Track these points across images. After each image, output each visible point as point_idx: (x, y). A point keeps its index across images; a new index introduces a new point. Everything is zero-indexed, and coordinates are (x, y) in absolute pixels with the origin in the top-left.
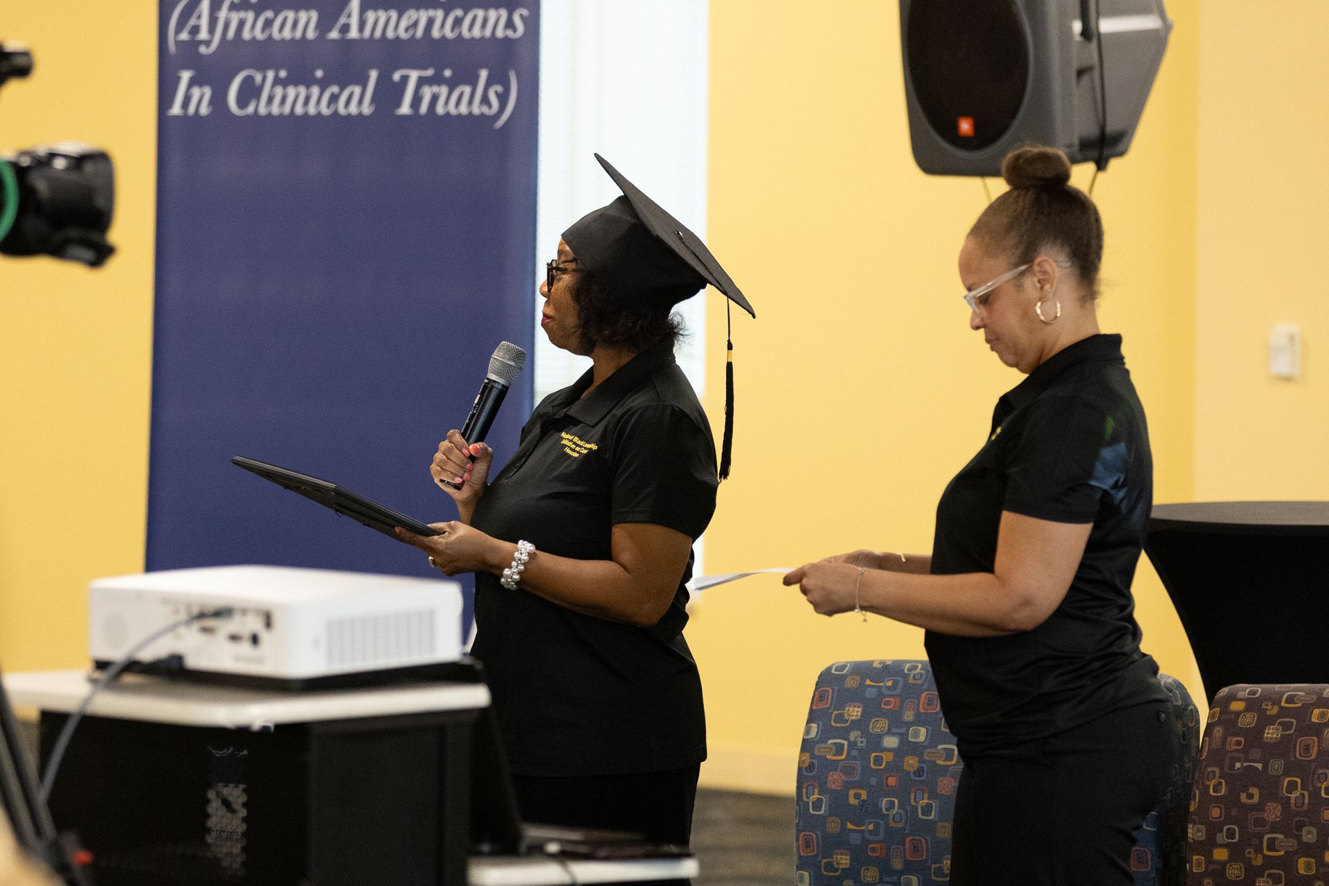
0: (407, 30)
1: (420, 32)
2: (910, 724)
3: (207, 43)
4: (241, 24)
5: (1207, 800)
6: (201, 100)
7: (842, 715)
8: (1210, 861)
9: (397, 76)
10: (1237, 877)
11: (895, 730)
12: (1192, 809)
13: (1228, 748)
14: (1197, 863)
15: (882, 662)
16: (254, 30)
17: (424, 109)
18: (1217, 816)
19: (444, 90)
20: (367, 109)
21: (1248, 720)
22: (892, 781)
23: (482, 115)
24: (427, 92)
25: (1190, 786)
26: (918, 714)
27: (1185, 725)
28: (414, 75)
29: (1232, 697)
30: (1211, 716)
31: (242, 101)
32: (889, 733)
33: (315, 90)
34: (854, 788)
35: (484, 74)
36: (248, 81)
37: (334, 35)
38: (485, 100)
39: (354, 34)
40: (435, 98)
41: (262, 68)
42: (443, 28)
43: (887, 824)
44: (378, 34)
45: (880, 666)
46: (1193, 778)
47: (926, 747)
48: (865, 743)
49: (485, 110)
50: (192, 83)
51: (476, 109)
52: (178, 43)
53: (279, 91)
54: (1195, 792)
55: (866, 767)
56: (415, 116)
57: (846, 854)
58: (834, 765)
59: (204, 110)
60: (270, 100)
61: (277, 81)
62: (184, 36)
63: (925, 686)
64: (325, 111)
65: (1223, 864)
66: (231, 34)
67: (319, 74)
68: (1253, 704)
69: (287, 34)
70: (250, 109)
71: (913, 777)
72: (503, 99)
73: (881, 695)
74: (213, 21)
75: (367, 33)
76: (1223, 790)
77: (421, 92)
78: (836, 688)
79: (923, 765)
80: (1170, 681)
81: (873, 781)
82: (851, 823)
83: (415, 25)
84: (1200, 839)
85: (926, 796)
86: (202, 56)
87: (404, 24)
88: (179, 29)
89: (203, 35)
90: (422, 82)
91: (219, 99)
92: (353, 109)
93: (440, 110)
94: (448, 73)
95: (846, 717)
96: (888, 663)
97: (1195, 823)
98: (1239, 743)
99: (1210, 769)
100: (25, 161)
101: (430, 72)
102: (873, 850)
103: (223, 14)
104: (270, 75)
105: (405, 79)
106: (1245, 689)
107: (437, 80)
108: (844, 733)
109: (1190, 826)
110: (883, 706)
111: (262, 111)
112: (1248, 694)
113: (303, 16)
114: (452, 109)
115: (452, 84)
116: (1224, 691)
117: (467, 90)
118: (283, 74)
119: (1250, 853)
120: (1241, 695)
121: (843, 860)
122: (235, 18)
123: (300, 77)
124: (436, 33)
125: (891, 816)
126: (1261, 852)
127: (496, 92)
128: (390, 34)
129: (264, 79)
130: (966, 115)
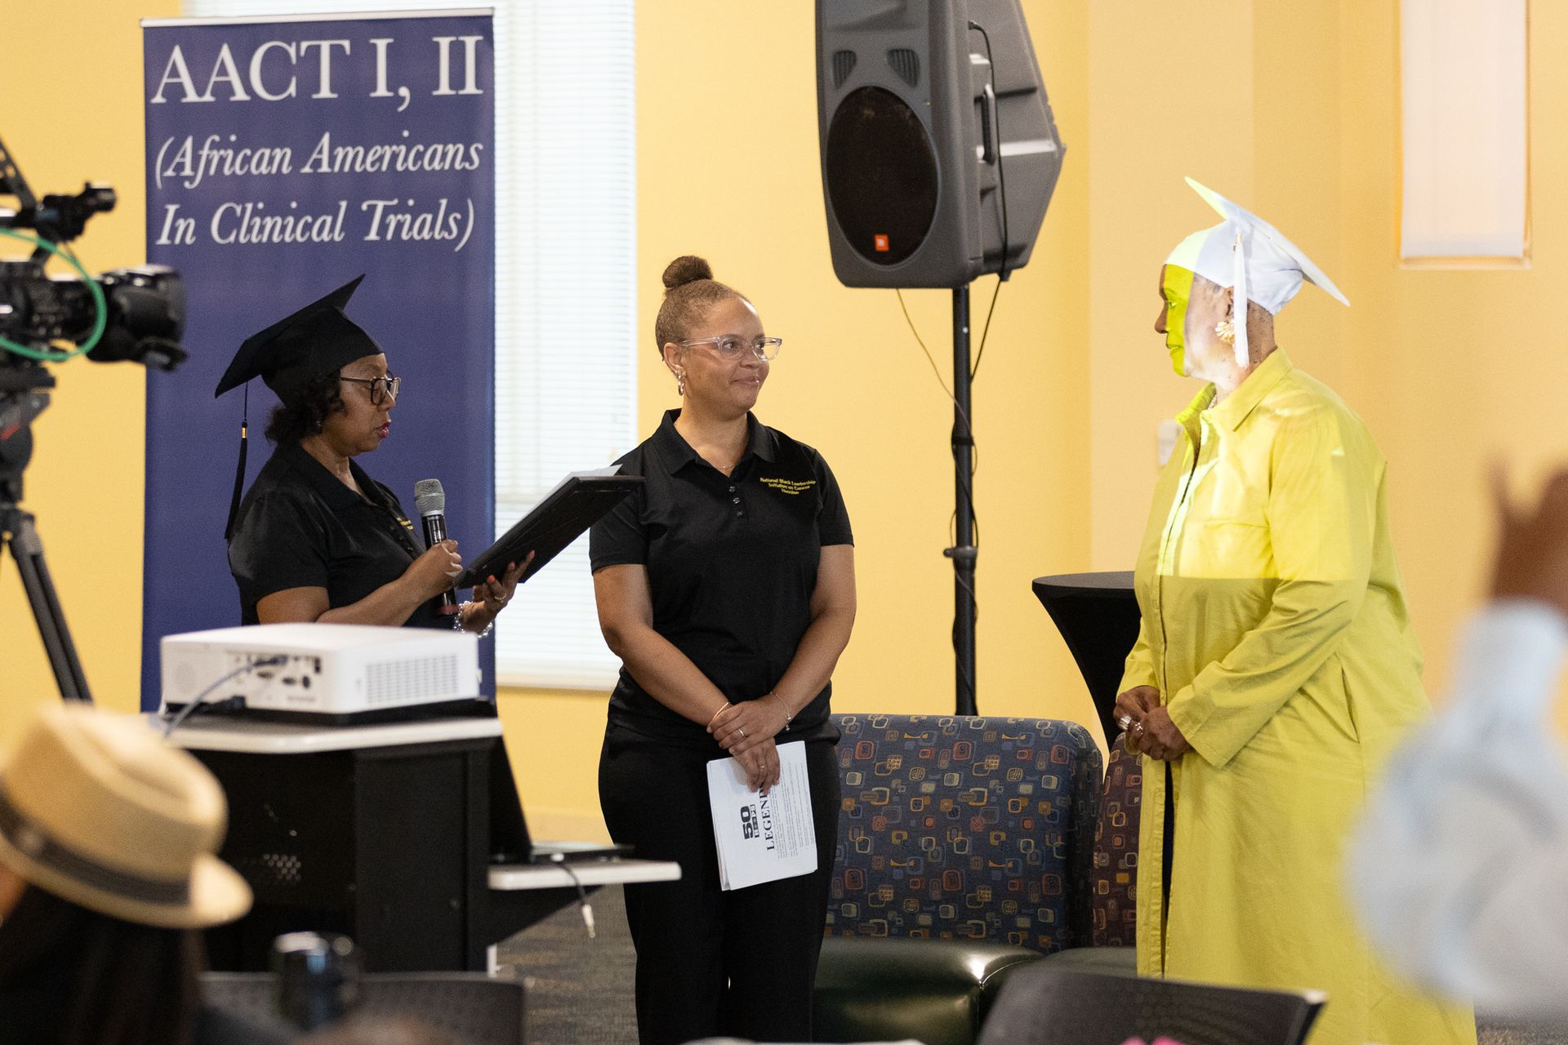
0: (373, 164)
1: (384, 168)
3: (191, 179)
4: (222, 160)
5: (1110, 831)
6: (187, 230)
8: (1113, 883)
9: (364, 207)
12: (1097, 838)
13: (1128, 785)
14: (1101, 887)
16: (233, 167)
17: (389, 236)
18: (1119, 844)
19: (408, 219)
20: (338, 236)
23: (444, 239)
24: (393, 220)
25: (1096, 818)
27: (1089, 766)
28: (380, 205)
30: (1112, 757)
31: (224, 231)
33: (291, 220)
35: (444, 202)
36: (230, 212)
37: (307, 169)
38: (446, 227)
39: (325, 168)
40: (400, 225)
41: (242, 201)
42: (406, 162)
44: (347, 168)
46: (1097, 812)
49: (446, 235)
50: (177, 215)
51: (437, 237)
52: (165, 180)
53: (257, 220)
54: (1100, 827)
56: (382, 242)
59: (189, 240)
60: (250, 230)
61: (255, 212)
62: (170, 173)
64: (300, 239)
65: (1126, 886)
66: (212, 171)
67: (294, 205)
69: (264, 170)
70: (232, 238)
71: (850, 816)
72: (463, 226)
74: (196, 159)
75: (337, 168)
76: (1124, 821)
77: (387, 220)
80: (1075, 727)
83: (381, 158)
84: (1106, 865)
86: (187, 190)
87: (370, 159)
88: (165, 168)
89: (188, 172)
90: (387, 211)
91: (202, 230)
92: (325, 237)
93: (405, 236)
94: (411, 203)
97: (1099, 851)
99: (1112, 804)
100: (110, 281)
101: (395, 202)
103: (205, 152)
104: (249, 206)
105: (372, 208)
107: (401, 209)
109: (1095, 854)
111: (242, 239)
113: (278, 153)
114: (415, 234)
115: (415, 213)
117: (429, 217)
118: (261, 206)
122: (216, 156)
123: (277, 208)
124: (399, 167)
127: (455, 219)
128: (358, 168)
129: (244, 211)
130: (881, 233)
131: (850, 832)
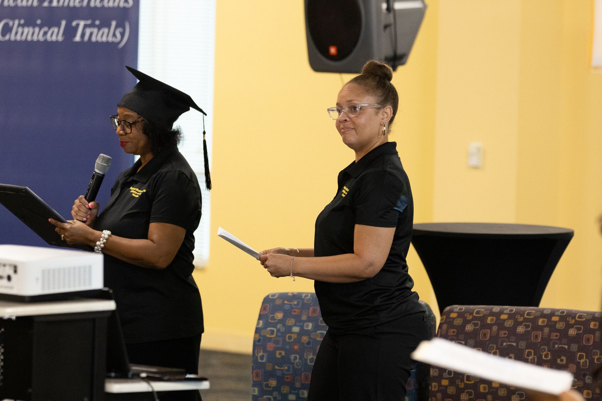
0: (79, 2)
1: (85, 4)
2: (305, 321)
7: (274, 317)
8: (440, 385)
9: (74, 23)
10: (453, 393)
11: (298, 324)
13: (449, 334)
14: (434, 386)
15: (292, 293)
17: (86, 38)
19: (95, 30)
20: (60, 38)
21: (458, 322)
22: (296, 347)
23: (113, 42)
24: (88, 31)
26: (308, 317)
28: (82, 23)
29: (451, 311)
30: (442, 320)
32: (295, 325)
33: (37, 30)
34: (279, 350)
35: (114, 23)
36: (6, 25)
37: (46, 4)
38: (114, 35)
39: (55, 4)
40: (91, 34)
41: (13, 19)
43: (293, 367)
44: (66, 4)
45: (292, 295)
47: (312, 332)
48: (284, 330)
49: (114, 40)
51: (110, 39)
53: (20, 30)
55: (284, 340)
56: (82, 42)
57: (275, 380)
58: (270, 339)
60: (16, 33)
61: (19, 25)
63: (312, 304)
64: (41, 38)
65: (446, 387)
68: (461, 315)
69: (24, 4)
70: (7, 37)
71: (306, 346)
72: (123, 34)
73: (292, 308)
77: (85, 30)
78: (271, 305)
79: (310, 340)
81: (288, 347)
82: (278, 366)
84: (436, 375)
85: (311, 354)
90: (85, 26)
92: (54, 38)
93: (94, 39)
94: (97, 22)
95: (275, 318)
96: (295, 293)
98: (454, 332)
101: (89, 22)
102: (287, 378)
104: (17, 22)
105: (78, 25)
106: (457, 308)
107: (92, 25)
108: (275, 325)
109: (432, 369)
110: (293, 313)
111: (13, 38)
112: (459, 309)
114: (99, 39)
115: (99, 28)
116: (448, 308)
117: (106, 30)
118: (22, 22)
119: (458, 382)
120: (455, 310)
121: (273, 383)
123: (30, 23)
124: (92, 4)
125: (295, 363)
126: (464, 382)
127: (119, 32)
128: (71, 4)
129: (14, 24)
130: (333, 45)
131: (305, 354)
